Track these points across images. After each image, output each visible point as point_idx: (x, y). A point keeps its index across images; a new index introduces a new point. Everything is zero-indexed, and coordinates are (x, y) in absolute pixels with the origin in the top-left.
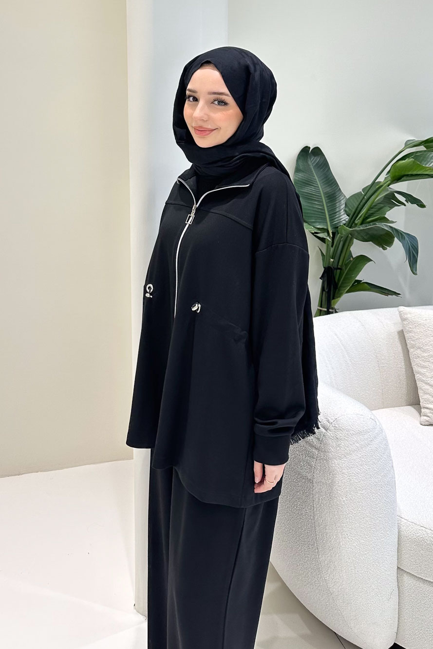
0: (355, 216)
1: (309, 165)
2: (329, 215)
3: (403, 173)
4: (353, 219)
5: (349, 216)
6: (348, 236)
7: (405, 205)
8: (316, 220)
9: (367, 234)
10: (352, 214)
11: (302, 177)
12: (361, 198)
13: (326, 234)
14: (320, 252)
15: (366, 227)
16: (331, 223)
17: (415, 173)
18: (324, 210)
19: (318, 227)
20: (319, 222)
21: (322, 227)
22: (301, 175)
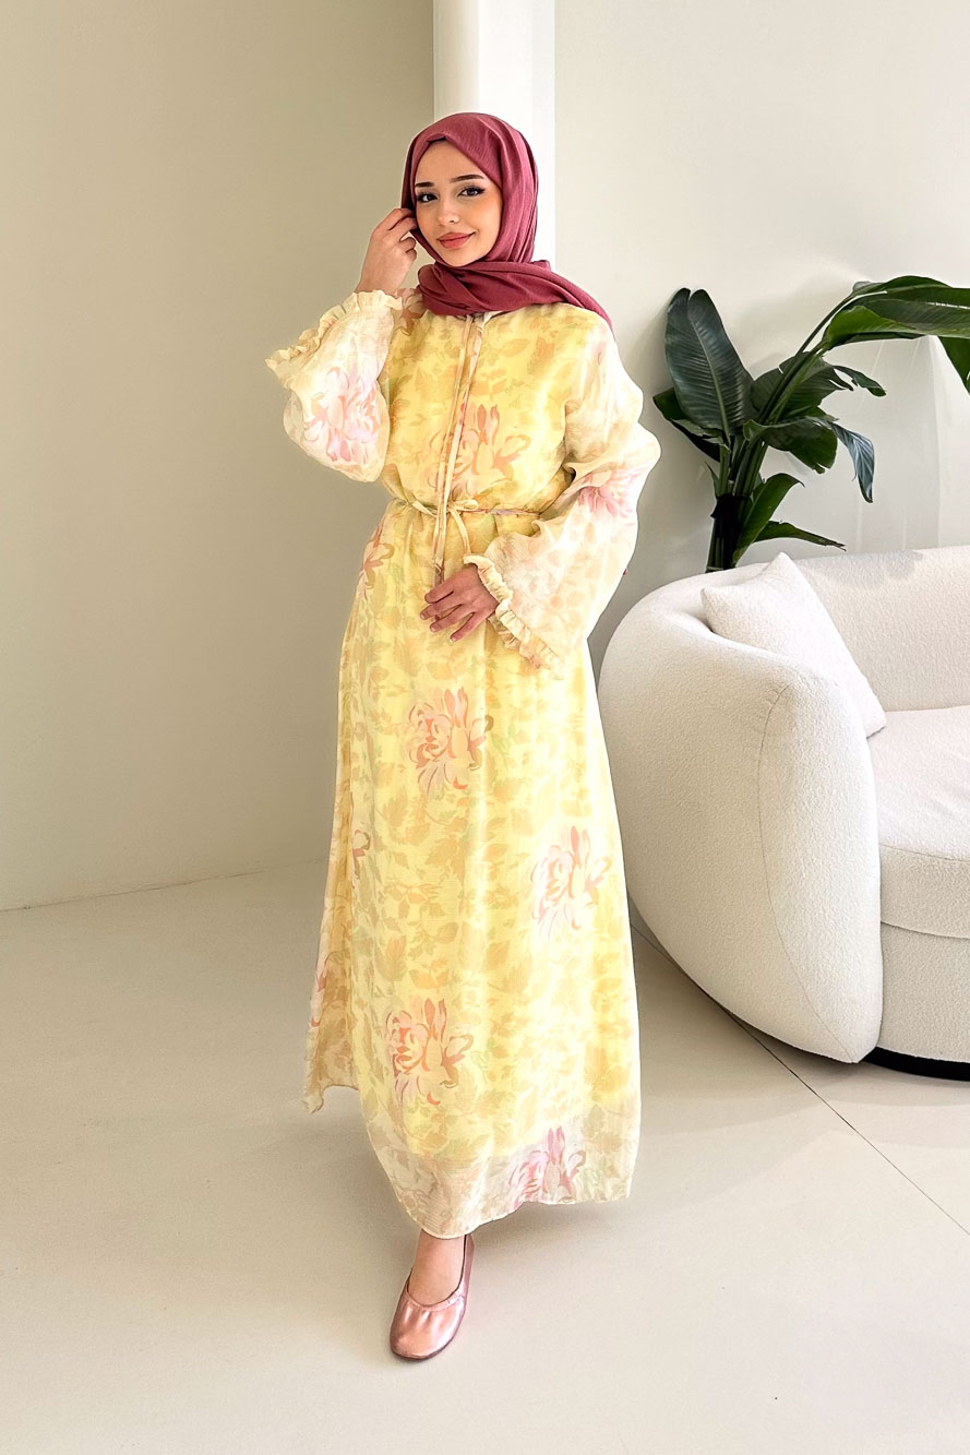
0: (768, 407)
1: (688, 321)
2: (726, 407)
3: (848, 332)
5: (758, 410)
6: (757, 443)
7: (851, 389)
8: (703, 415)
9: (790, 437)
10: (765, 403)
11: (678, 341)
12: (778, 379)
13: (721, 439)
14: (710, 471)
15: (789, 423)
16: (728, 420)
17: (867, 331)
18: (717, 399)
19: (710, 426)
20: (709, 419)
21: (716, 426)
22: (676, 338)
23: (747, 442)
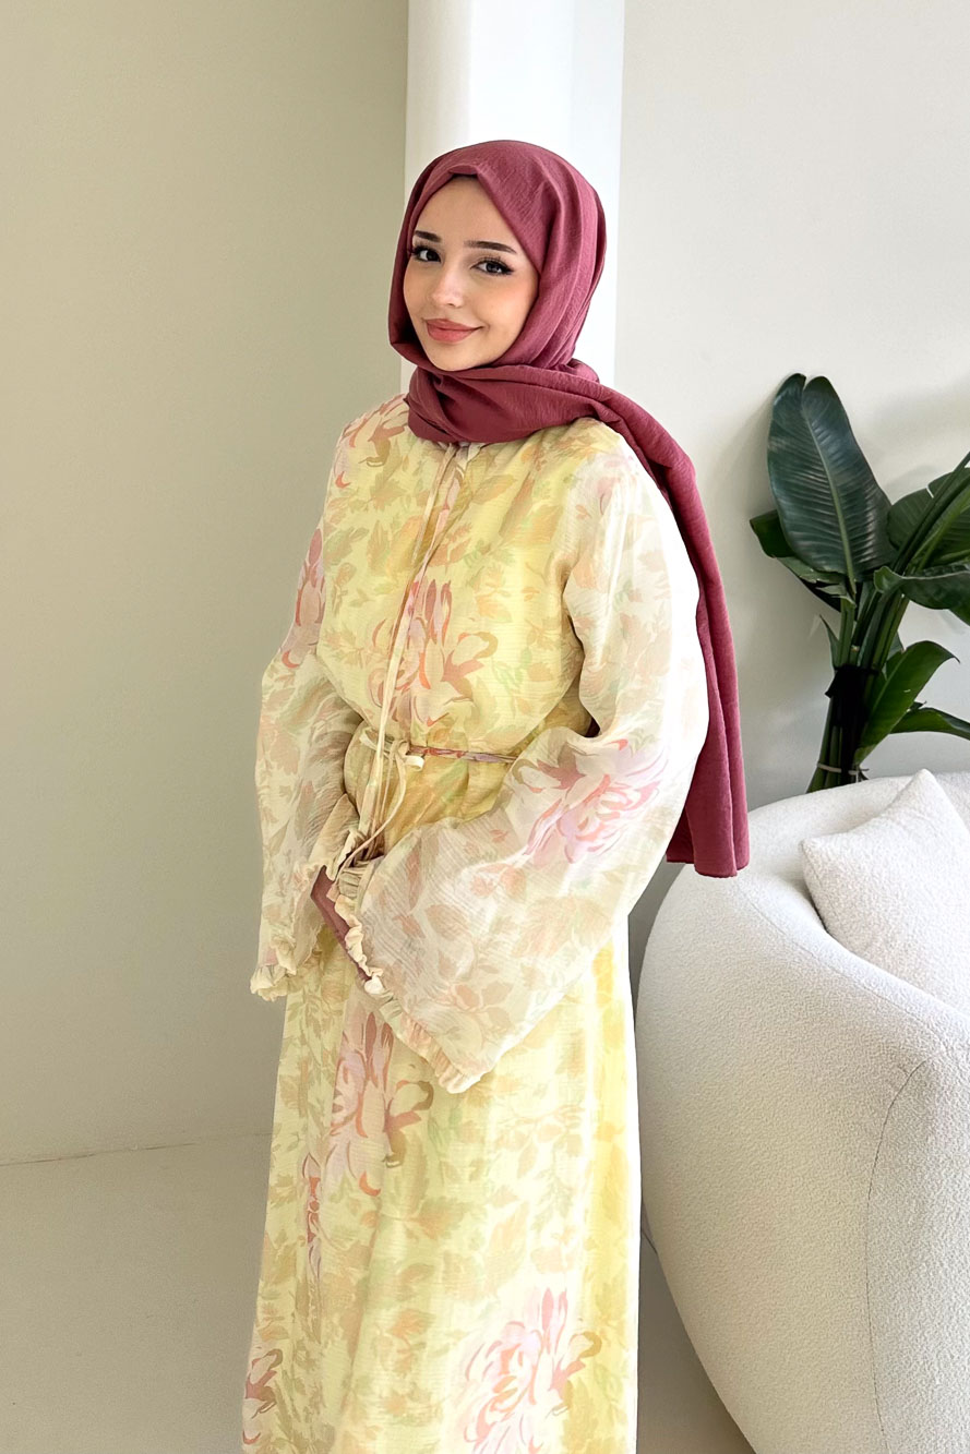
0: (911, 547)
1: (803, 420)
2: (851, 541)
4: (907, 554)
5: (897, 547)
6: (893, 596)
8: (819, 552)
9: (941, 589)
10: (906, 541)
11: (787, 447)
12: (927, 503)
13: (844, 588)
14: (826, 629)
15: (941, 573)
16: (855, 561)
18: (838, 530)
19: (827, 568)
20: (827, 559)
21: (835, 570)
22: (783, 442)
23: (879, 595)
